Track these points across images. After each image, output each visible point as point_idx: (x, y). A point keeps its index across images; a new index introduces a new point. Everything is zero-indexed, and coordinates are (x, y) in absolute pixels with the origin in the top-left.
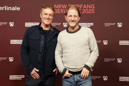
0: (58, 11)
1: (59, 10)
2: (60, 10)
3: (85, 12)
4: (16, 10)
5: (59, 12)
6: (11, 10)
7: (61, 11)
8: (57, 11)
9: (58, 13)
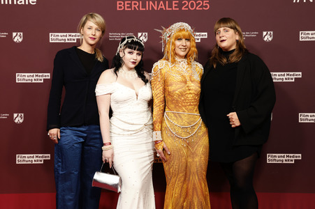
0: (126, 5)
1: (128, 4)
2: (131, 4)
3: (187, 7)
4: (27, 3)
5: (128, 7)
6: (15, 3)
7: (133, 6)
8: (124, 5)
9: (126, 9)
